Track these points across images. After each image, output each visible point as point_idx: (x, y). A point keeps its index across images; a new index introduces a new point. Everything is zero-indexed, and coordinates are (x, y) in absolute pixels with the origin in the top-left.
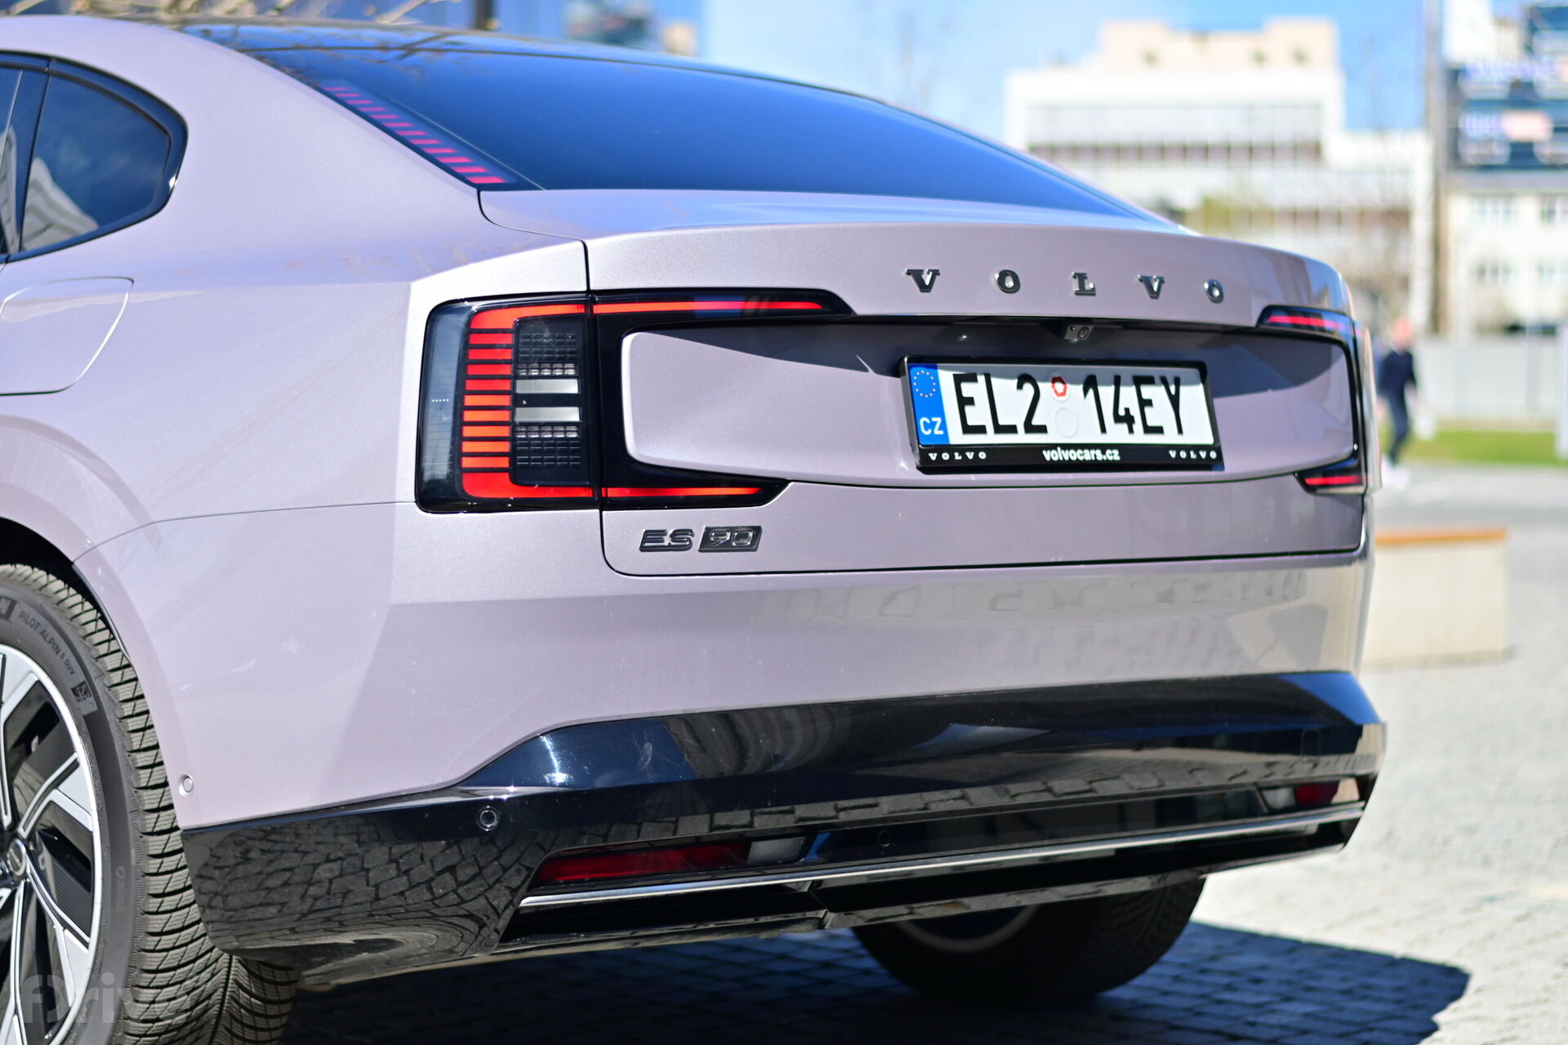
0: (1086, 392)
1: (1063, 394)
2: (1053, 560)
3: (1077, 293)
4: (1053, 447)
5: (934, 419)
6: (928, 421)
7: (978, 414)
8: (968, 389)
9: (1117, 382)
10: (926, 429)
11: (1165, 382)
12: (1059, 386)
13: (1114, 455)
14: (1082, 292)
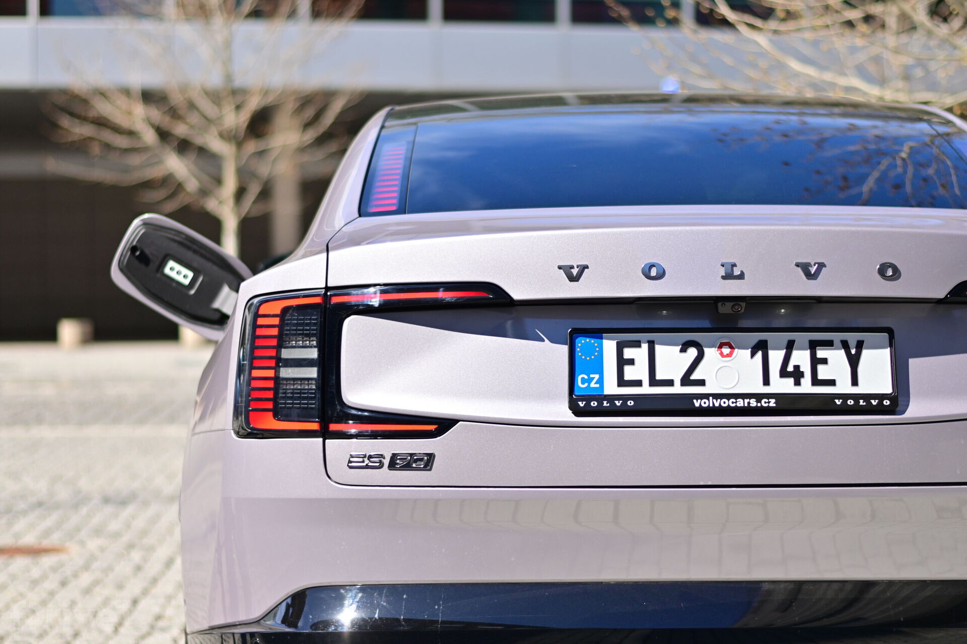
0: (753, 355)
1: (729, 355)
2: (702, 483)
3: (724, 278)
4: (706, 396)
5: (592, 376)
6: (586, 377)
7: (638, 371)
8: (628, 353)
9: (790, 347)
10: (583, 383)
11: (845, 345)
12: (726, 351)
13: (772, 403)
14: (728, 276)
